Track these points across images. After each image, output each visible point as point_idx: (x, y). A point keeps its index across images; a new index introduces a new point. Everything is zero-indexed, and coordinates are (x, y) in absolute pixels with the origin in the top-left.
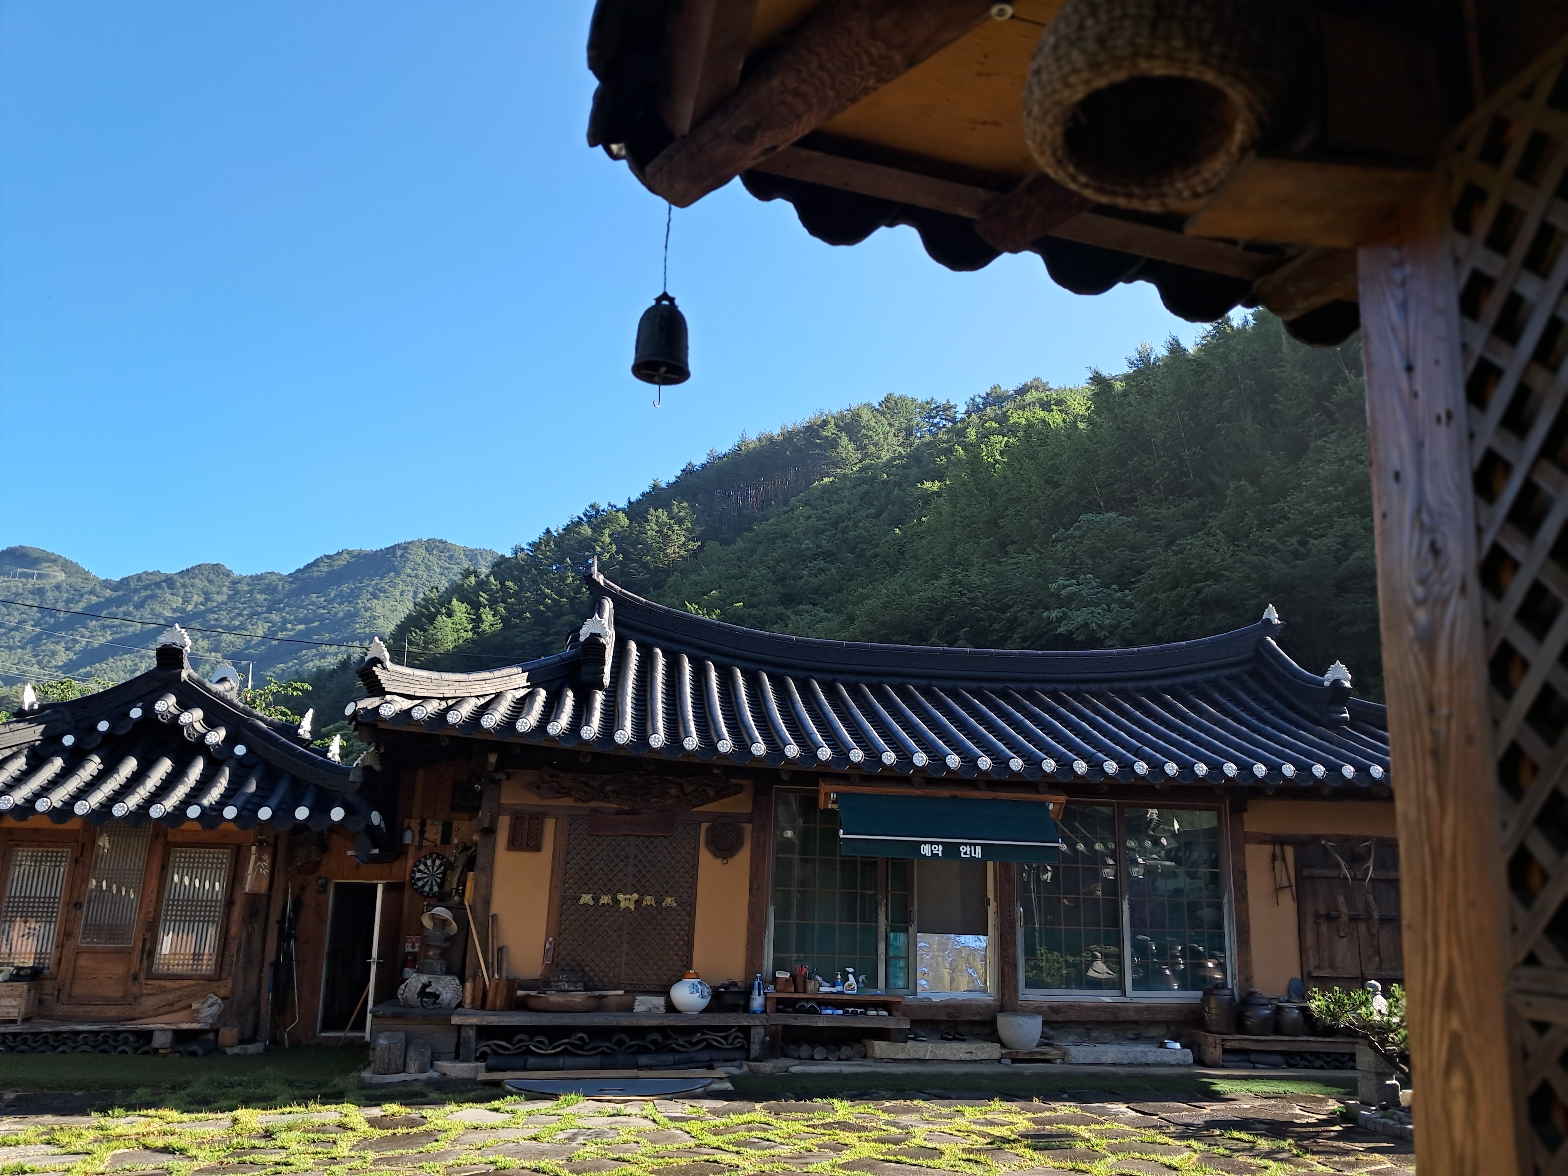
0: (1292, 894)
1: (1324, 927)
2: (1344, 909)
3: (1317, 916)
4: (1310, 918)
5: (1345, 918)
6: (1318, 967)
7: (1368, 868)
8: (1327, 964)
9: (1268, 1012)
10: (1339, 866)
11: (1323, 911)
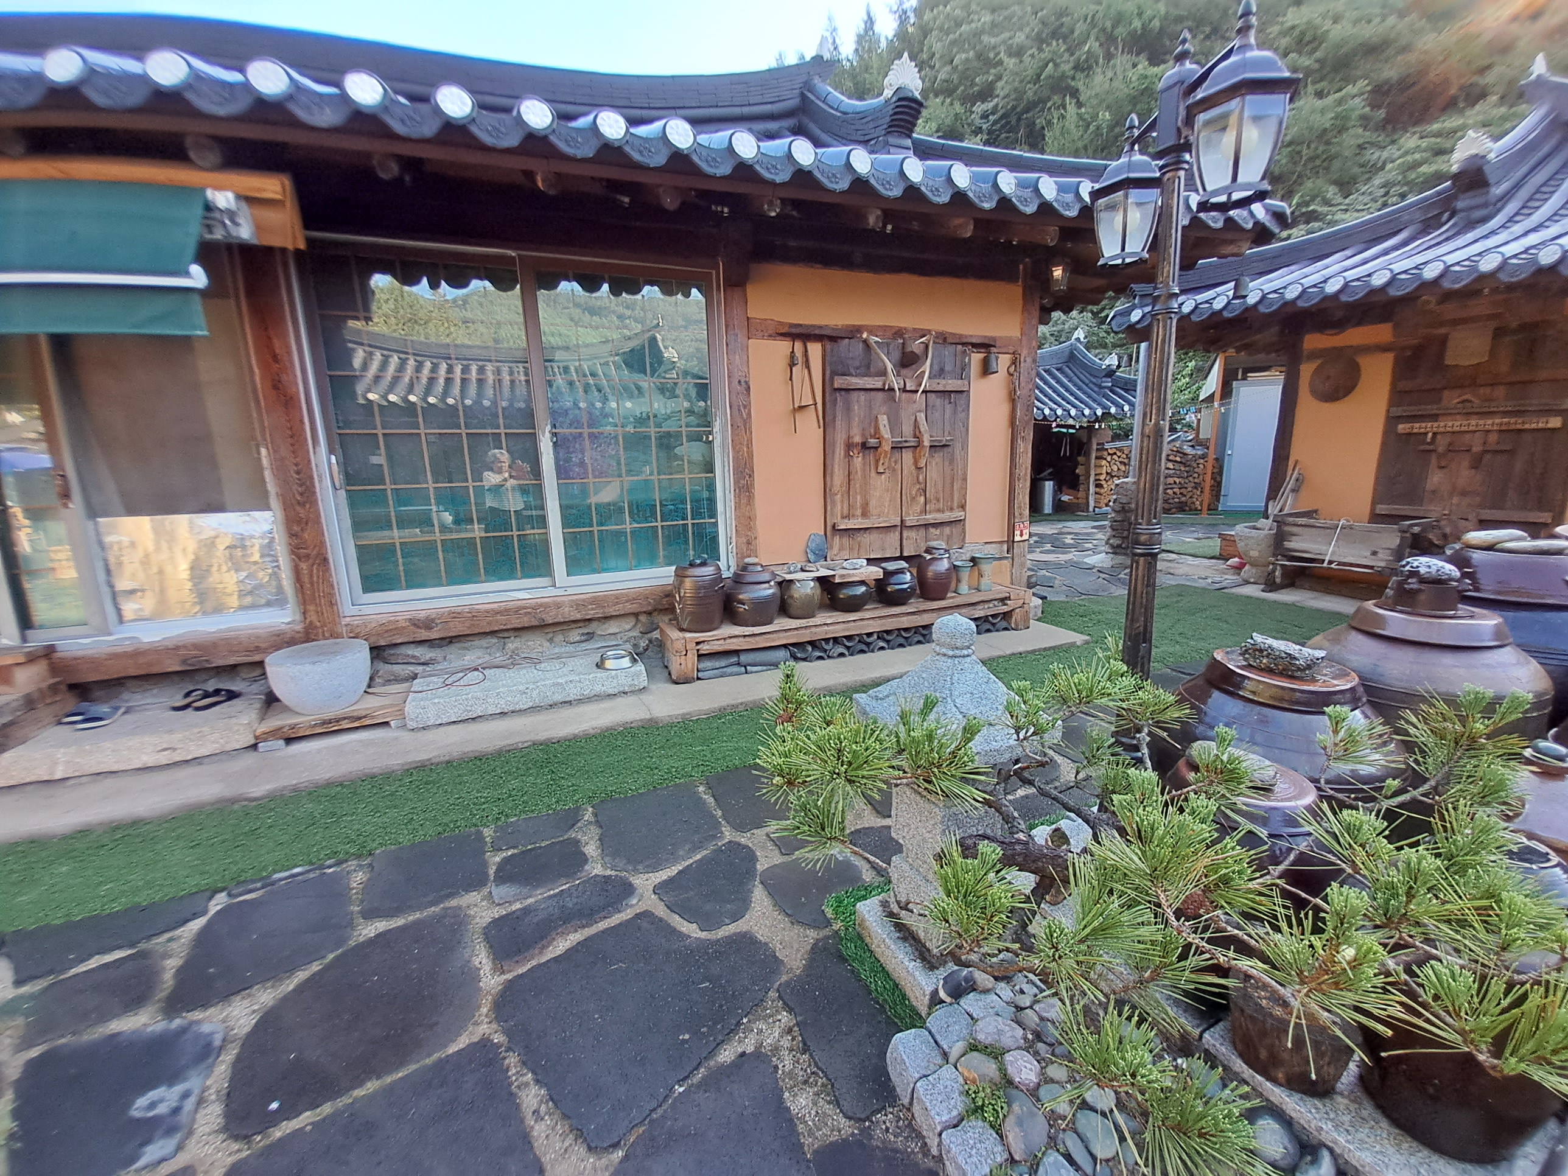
0: (818, 417)
1: (858, 461)
2: (886, 433)
3: (849, 446)
4: (840, 451)
5: (887, 447)
6: (847, 517)
7: (924, 372)
8: (859, 512)
9: (771, 591)
10: (883, 373)
11: (858, 439)
